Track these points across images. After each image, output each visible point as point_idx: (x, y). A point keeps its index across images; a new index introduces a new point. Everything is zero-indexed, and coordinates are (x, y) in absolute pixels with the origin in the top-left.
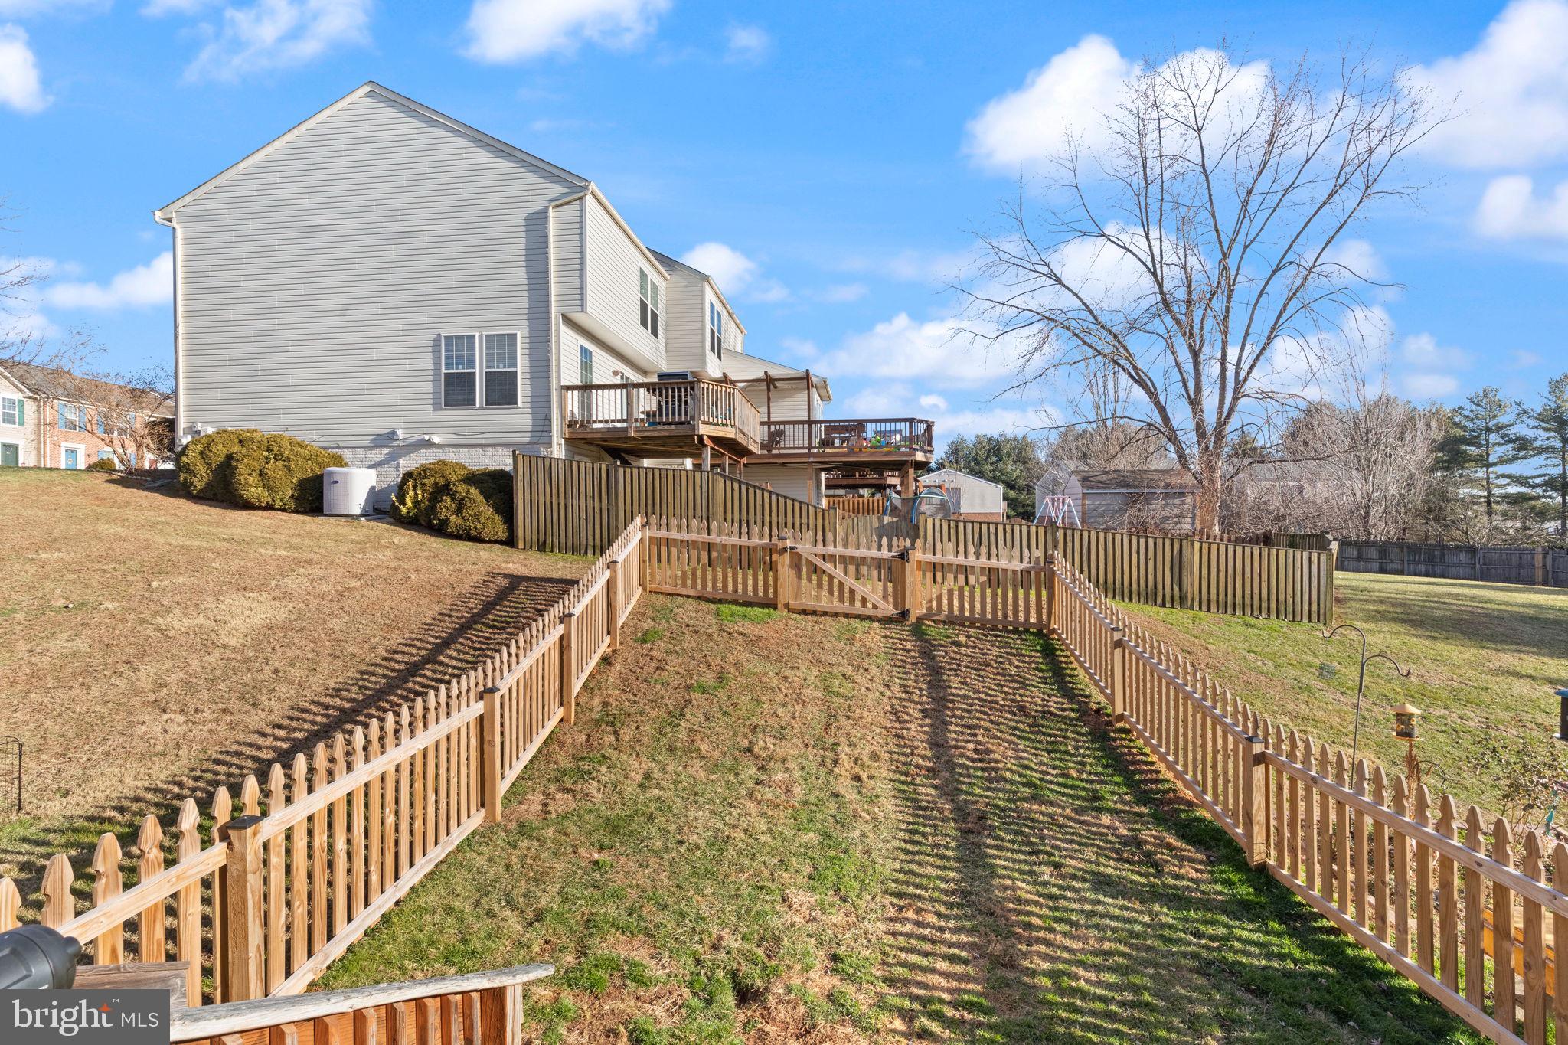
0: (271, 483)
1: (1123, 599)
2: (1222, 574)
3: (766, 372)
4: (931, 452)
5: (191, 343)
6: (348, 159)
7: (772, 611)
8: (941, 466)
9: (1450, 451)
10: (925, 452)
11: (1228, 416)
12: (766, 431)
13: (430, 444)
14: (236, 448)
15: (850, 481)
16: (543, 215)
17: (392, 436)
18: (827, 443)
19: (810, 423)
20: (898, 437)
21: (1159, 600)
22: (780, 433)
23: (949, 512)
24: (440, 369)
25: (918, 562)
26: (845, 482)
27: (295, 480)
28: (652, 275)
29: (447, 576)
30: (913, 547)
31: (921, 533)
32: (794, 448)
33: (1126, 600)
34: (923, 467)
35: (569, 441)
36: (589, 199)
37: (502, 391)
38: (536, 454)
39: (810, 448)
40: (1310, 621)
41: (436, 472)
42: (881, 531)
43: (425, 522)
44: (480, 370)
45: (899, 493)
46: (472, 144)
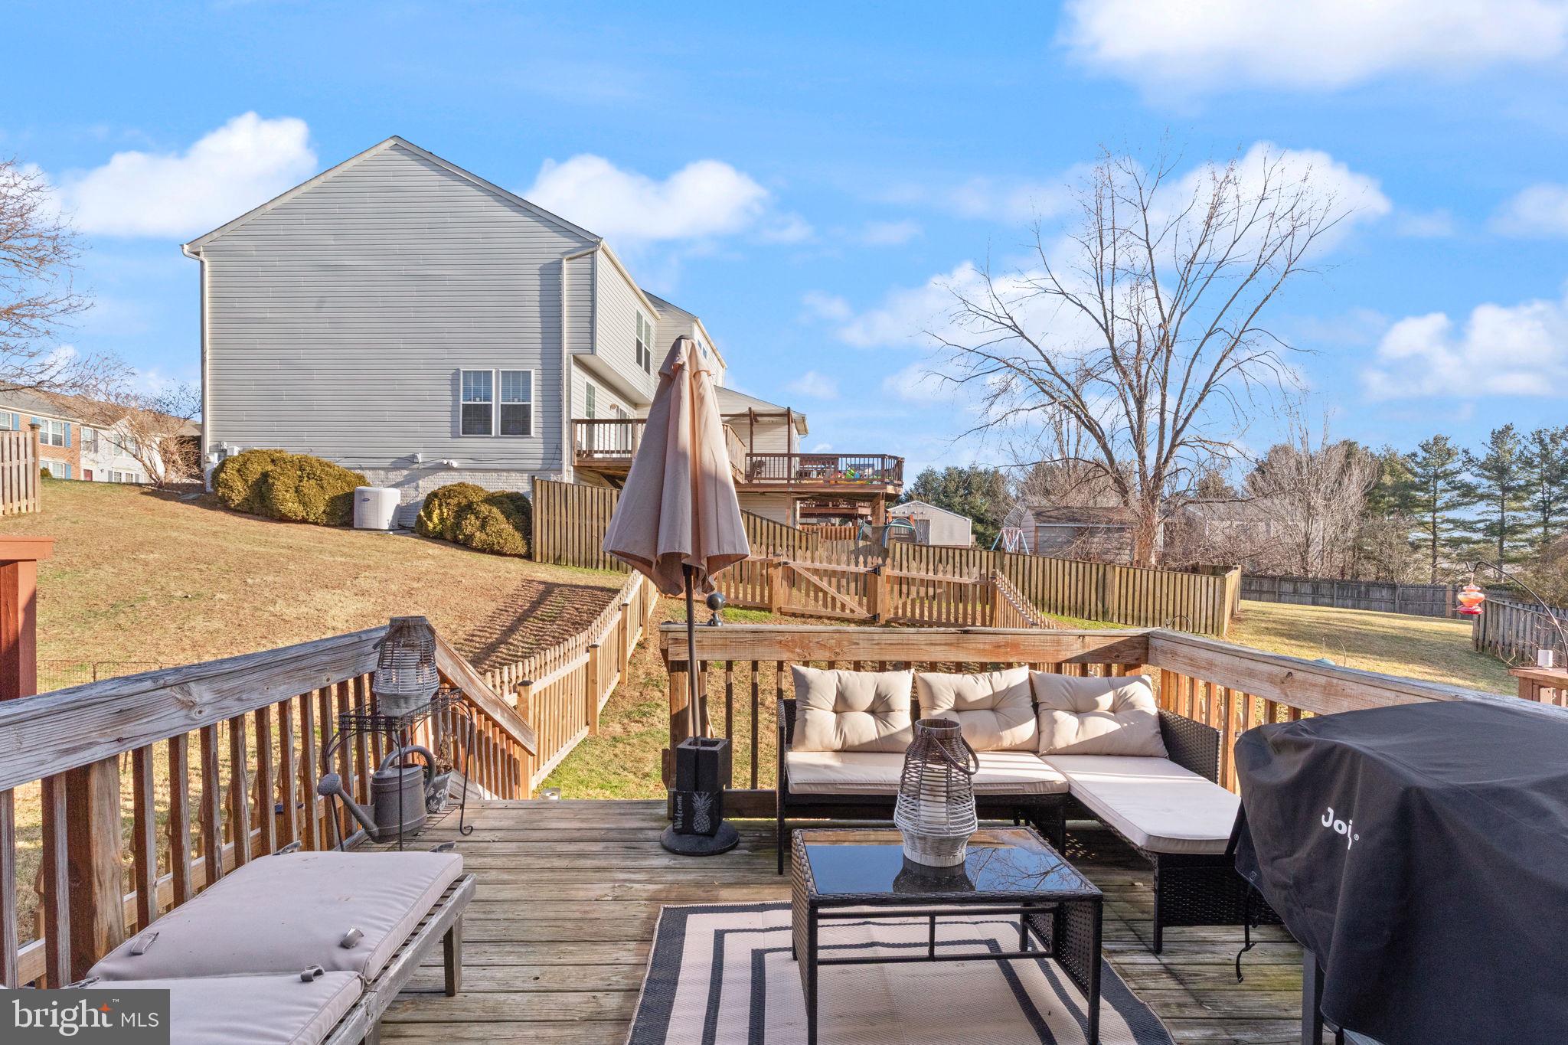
0: (307, 499)
1: (1057, 613)
2: (1137, 594)
3: (750, 409)
4: (900, 486)
5: (216, 369)
6: (371, 205)
7: (768, 614)
8: (910, 498)
9: (1401, 497)
10: (895, 485)
11: (1166, 461)
12: (748, 462)
13: (448, 468)
14: (270, 467)
15: (823, 511)
16: (557, 266)
17: (412, 459)
18: (803, 474)
19: (790, 456)
20: (870, 470)
21: (1086, 614)
22: (761, 464)
23: (915, 539)
24: (458, 401)
25: (888, 577)
26: (818, 511)
27: (327, 497)
28: (647, 317)
29: (490, 581)
30: (884, 564)
31: (891, 555)
32: (774, 479)
33: (1059, 613)
34: (894, 499)
35: (578, 469)
36: (600, 254)
37: (516, 421)
38: (547, 479)
39: (789, 478)
40: (1206, 633)
41: (459, 493)
42: (857, 552)
43: (452, 537)
44: (496, 403)
45: (869, 523)
46: (490, 198)
